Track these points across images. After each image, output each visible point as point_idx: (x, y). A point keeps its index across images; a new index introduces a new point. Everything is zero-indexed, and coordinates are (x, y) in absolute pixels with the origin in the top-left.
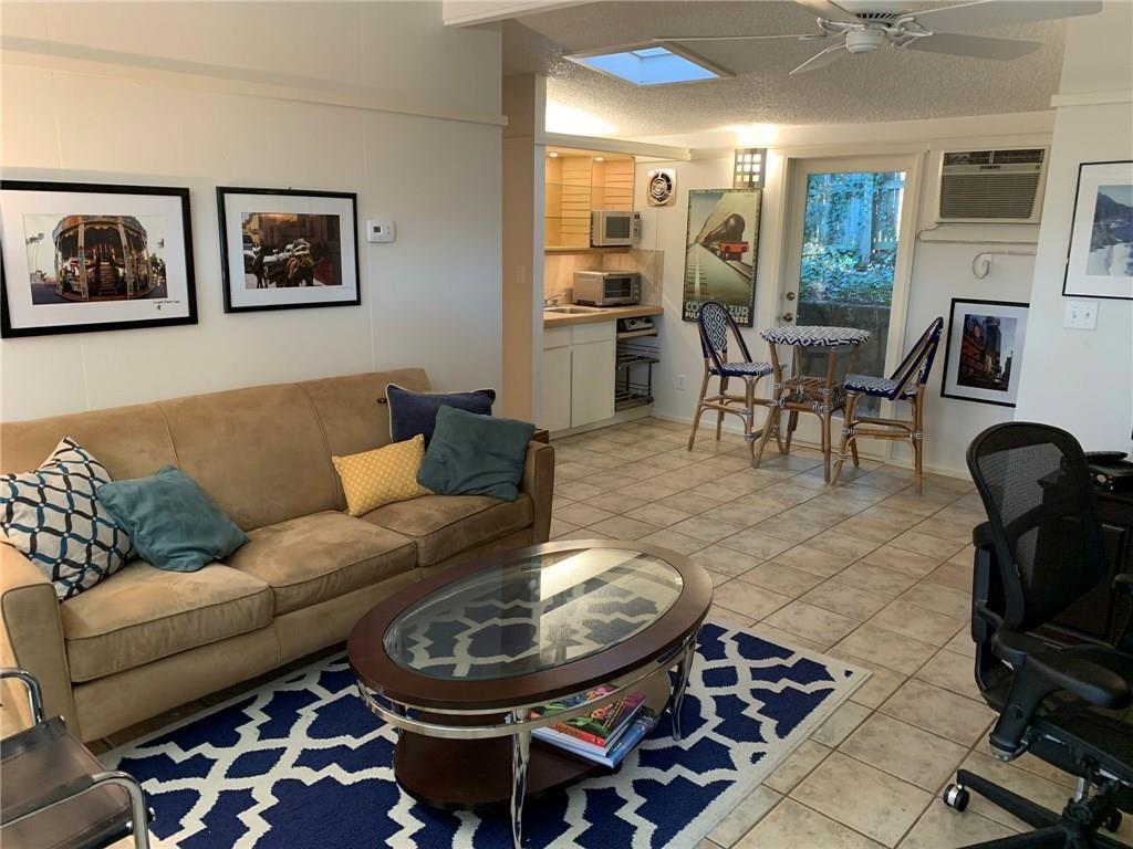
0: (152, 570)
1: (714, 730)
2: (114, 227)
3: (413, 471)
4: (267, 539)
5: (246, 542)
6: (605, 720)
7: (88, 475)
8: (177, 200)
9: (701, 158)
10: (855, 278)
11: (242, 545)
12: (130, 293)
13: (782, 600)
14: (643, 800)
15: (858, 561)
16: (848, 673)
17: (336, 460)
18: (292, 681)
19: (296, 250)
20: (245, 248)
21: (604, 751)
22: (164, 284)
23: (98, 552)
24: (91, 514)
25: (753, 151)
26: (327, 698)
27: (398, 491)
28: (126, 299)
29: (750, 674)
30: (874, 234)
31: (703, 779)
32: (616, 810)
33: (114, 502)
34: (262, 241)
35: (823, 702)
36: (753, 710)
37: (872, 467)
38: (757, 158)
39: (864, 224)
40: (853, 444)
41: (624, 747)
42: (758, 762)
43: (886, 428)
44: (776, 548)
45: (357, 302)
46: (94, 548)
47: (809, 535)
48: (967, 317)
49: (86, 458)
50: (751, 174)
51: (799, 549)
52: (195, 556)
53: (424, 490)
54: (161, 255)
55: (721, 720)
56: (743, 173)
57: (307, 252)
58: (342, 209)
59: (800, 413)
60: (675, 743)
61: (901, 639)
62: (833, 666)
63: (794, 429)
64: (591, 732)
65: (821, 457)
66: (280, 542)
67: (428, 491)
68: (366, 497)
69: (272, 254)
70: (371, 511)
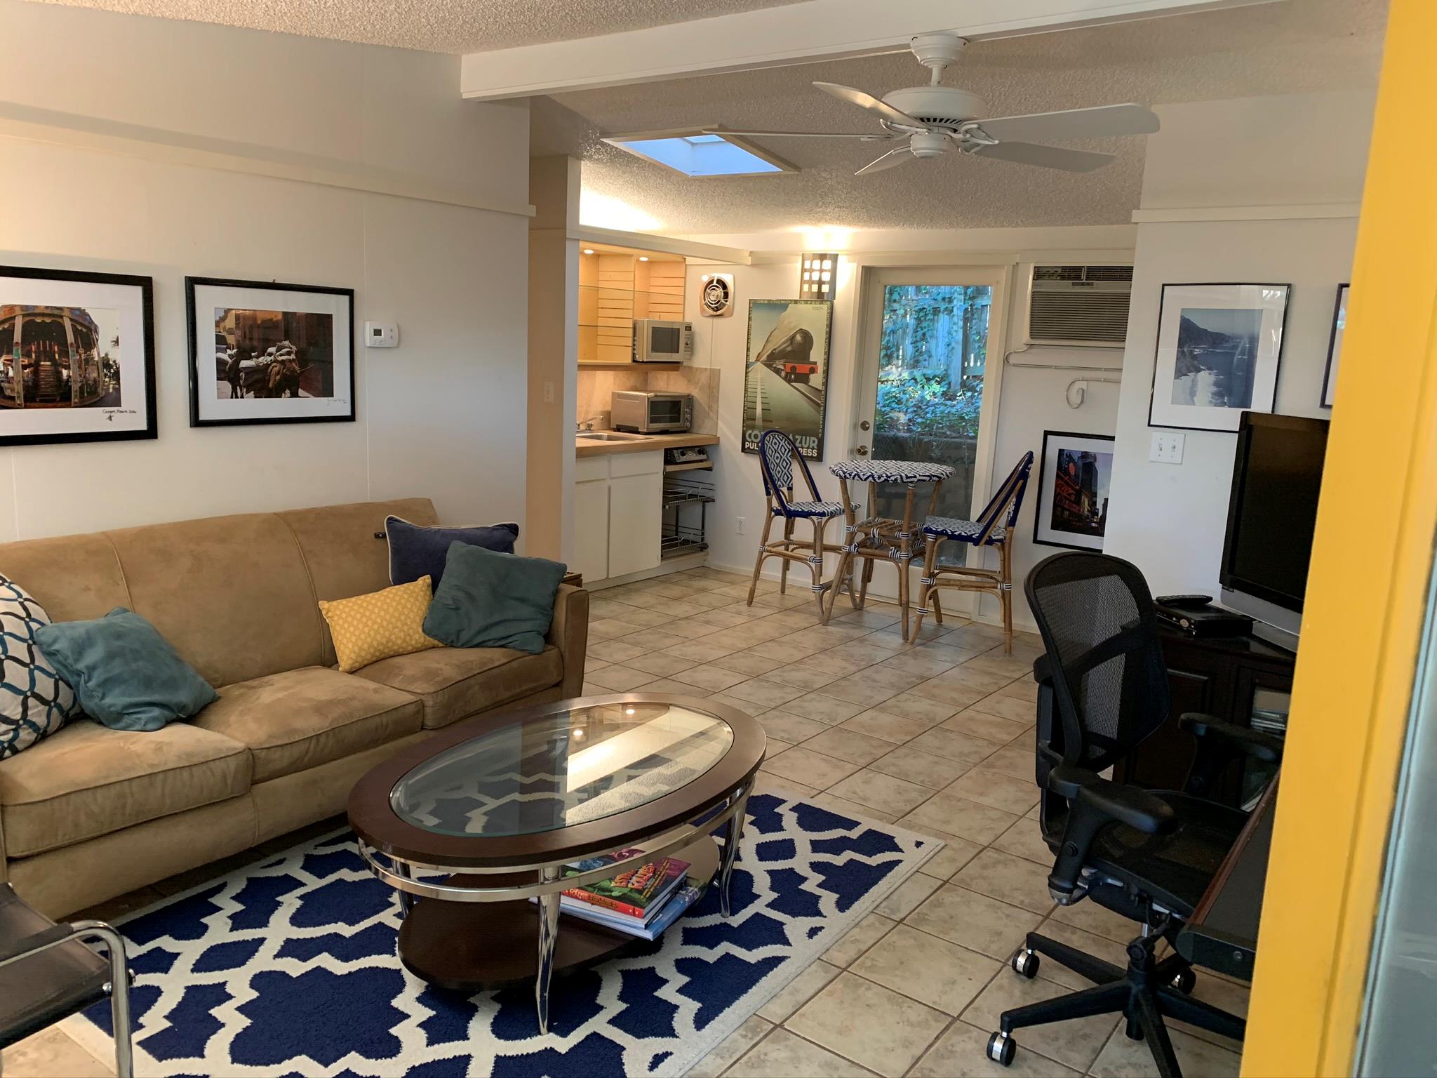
0: (99, 730)
1: (768, 906)
2: (60, 320)
3: (418, 619)
4: (241, 695)
5: (215, 700)
6: (644, 889)
7: (24, 614)
8: (138, 291)
9: (763, 263)
10: (942, 408)
11: (210, 703)
12: (74, 400)
13: (849, 768)
14: (686, 979)
15: (935, 726)
16: (919, 844)
17: (324, 605)
18: (270, 866)
19: (279, 355)
20: (218, 350)
21: (641, 923)
22: (118, 390)
23: (37, 707)
24: (28, 661)
25: (822, 257)
26: (313, 883)
27: (399, 642)
28: (69, 406)
29: (809, 847)
30: (965, 358)
31: (753, 956)
32: (656, 990)
33: (56, 647)
34: (238, 341)
35: (889, 875)
36: (812, 883)
37: (957, 624)
38: (827, 264)
39: (953, 344)
40: (935, 596)
41: (665, 919)
42: (815, 937)
43: (973, 578)
44: (844, 713)
45: (351, 418)
46: (31, 701)
47: (880, 698)
48: (1061, 451)
49: (20, 595)
50: (820, 283)
51: (870, 713)
52: (156, 712)
53: (431, 641)
54: (115, 355)
55: (775, 895)
56: (811, 282)
57: (293, 356)
58: (336, 307)
59: (876, 561)
60: (724, 920)
61: (979, 807)
62: (902, 836)
63: (870, 581)
64: (628, 902)
65: (898, 612)
66: (257, 699)
67: (436, 642)
68: (361, 649)
69: (250, 358)
70: (366, 666)
